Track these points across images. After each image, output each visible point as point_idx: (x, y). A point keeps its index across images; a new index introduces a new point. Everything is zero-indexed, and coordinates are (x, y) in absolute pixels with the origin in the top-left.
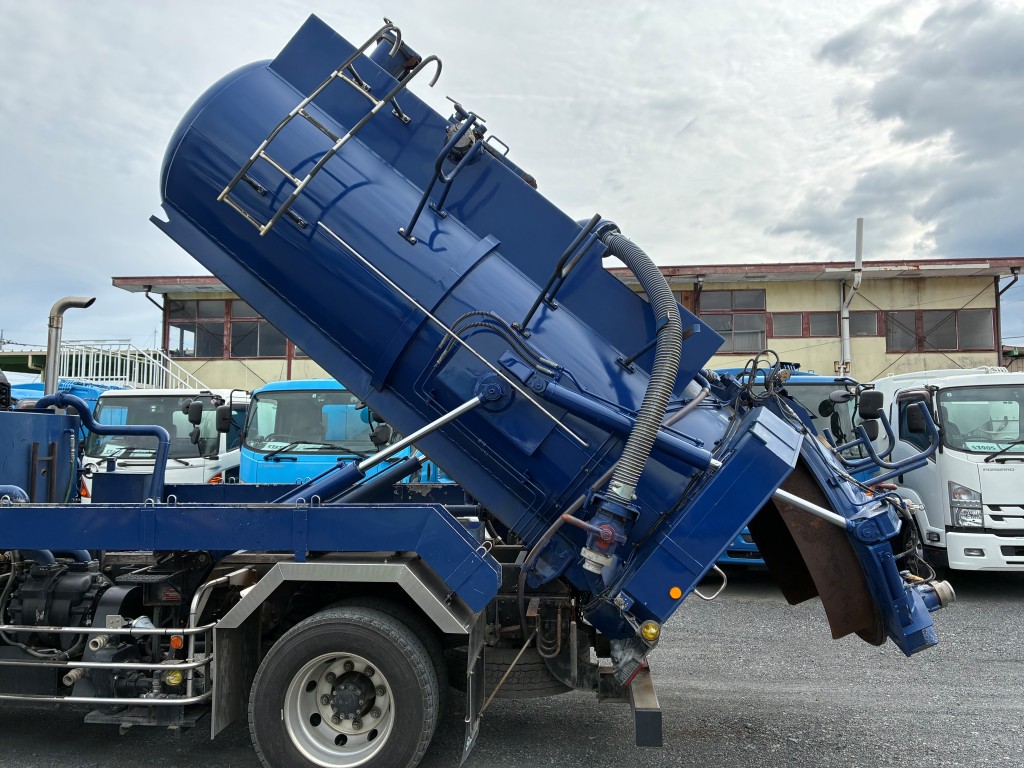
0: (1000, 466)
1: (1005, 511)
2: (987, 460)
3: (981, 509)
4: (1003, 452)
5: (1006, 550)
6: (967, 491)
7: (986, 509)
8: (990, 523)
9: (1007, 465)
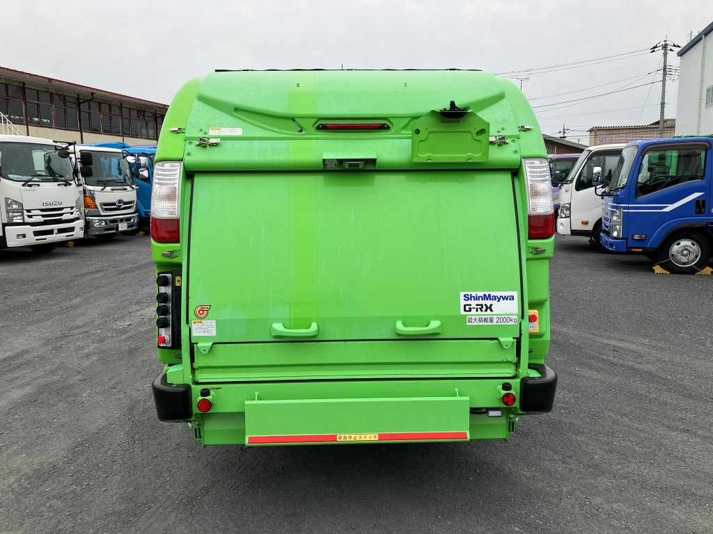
0: (29, 188)
1: (33, 213)
2: (23, 185)
3: (23, 213)
4: (30, 181)
5: (36, 233)
6: (16, 202)
7: (25, 212)
8: (27, 220)
9: (33, 188)
